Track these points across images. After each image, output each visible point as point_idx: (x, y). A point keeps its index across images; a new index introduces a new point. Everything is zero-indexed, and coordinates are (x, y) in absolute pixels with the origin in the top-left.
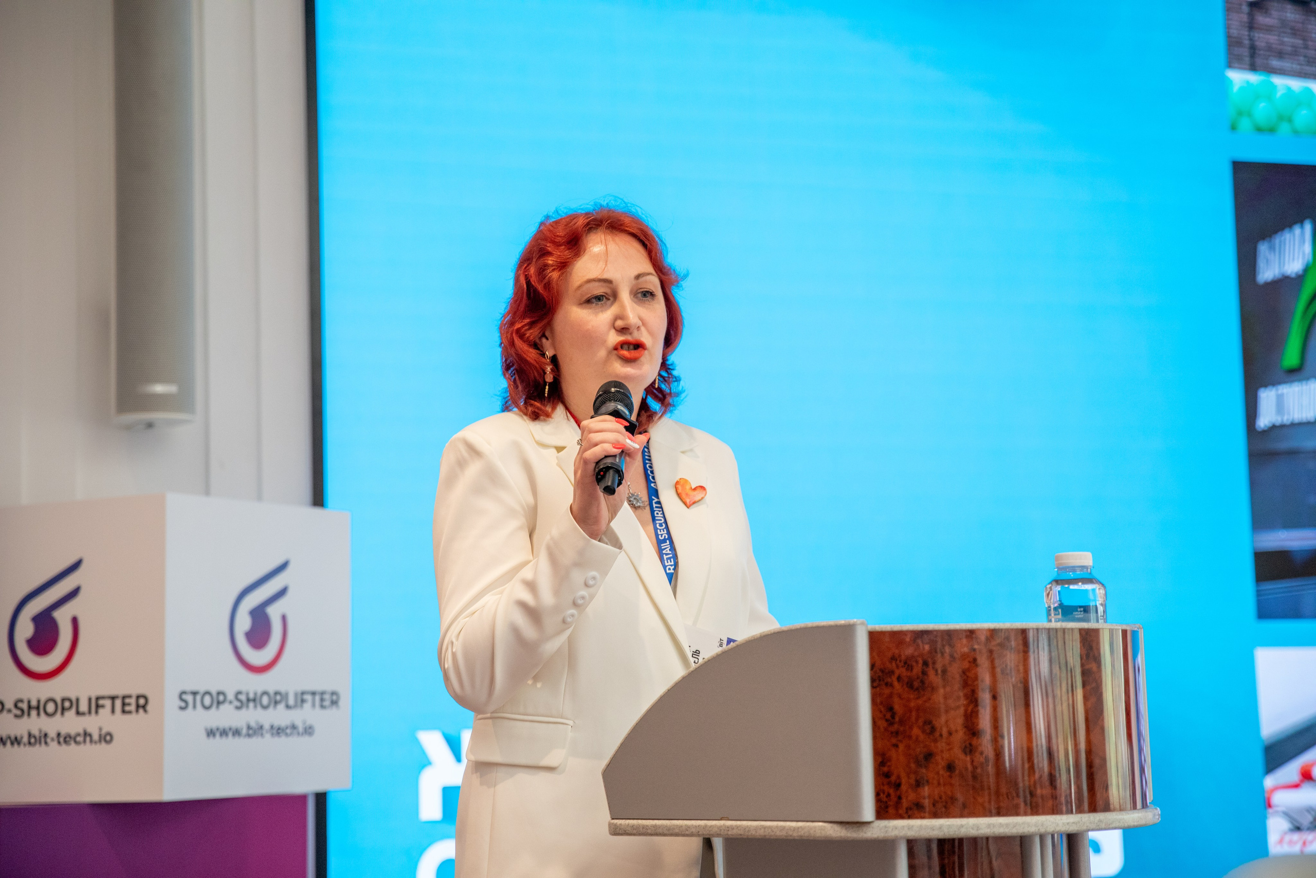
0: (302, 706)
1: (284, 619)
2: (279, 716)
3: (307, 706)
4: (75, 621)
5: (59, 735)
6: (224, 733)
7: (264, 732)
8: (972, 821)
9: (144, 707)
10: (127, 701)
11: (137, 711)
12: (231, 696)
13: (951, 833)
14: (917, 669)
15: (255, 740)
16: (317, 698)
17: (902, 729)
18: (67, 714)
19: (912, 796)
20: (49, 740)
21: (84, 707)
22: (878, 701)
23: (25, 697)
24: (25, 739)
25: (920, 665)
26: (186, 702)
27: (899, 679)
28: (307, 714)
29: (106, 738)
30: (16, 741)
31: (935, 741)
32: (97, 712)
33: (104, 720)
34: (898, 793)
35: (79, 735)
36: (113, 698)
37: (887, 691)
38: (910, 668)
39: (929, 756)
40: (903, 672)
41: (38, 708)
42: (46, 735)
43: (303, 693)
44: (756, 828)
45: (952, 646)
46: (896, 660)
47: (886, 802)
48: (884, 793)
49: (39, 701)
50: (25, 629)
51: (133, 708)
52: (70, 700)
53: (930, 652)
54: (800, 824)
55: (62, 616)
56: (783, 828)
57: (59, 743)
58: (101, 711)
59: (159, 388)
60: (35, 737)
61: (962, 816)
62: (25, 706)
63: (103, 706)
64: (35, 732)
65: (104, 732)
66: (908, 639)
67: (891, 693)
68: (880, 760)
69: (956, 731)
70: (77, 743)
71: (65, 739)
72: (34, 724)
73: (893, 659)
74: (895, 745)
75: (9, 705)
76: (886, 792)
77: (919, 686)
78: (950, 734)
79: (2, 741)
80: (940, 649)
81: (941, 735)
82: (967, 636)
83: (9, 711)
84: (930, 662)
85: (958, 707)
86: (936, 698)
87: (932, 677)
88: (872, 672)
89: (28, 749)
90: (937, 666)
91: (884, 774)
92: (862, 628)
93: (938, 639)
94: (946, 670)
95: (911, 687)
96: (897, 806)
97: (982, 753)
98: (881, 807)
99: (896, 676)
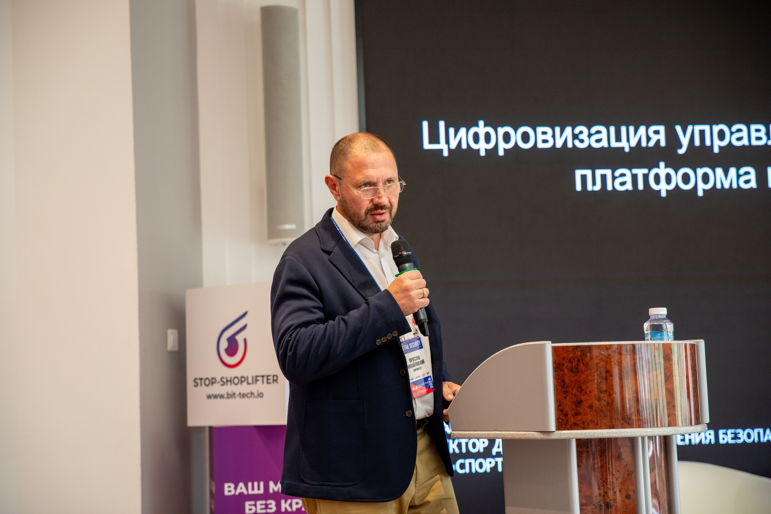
4: (245, 340)
5: (240, 394)
9: (276, 380)
10: (269, 378)
11: (273, 382)
13: (590, 436)
17: (568, 390)
18: (243, 384)
19: (573, 420)
20: (236, 396)
21: (250, 381)
22: (557, 378)
23: (225, 376)
24: (226, 396)
25: (576, 361)
27: (567, 368)
29: (261, 395)
30: (222, 396)
31: (583, 395)
32: (256, 383)
33: (259, 387)
34: (567, 419)
35: (248, 394)
36: (263, 376)
37: (561, 373)
38: (572, 363)
39: (581, 402)
40: (569, 365)
41: (230, 381)
42: (234, 394)
44: (508, 435)
45: (591, 352)
46: (565, 359)
47: (561, 423)
49: (231, 378)
50: (224, 344)
51: (271, 381)
52: (244, 377)
53: (581, 355)
54: (525, 432)
55: (240, 338)
56: (518, 434)
57: (240, 397)
58: (258, 382)
59: (287, 227)
60: (229, 395)
61: (595, 428)
62: (225, 380)
63: (258, 380)
64: (230, 392)
65: (259, 392)
66: (570, 350)
67: (563, 374)
68: (559, 404)
69: (593, 391)
70: (248, 397)
71: (243, 396)
72: (229, 388)
73: (564, 359)
74: (565, 397)
75: (218, 379)
76: (561, 418)
77: (575, 371)
78: (590, 392)
79: (216, 397)
80: (585, 354)
81: (586, 393)
82: (598, 348)
83: (218, 383)
84: (581, 360)
85: (594, 380)
86: (583, 376)
87: (582, 367)
88: (555, 365)
89: (227, 400)
90: (584, 362)
91: (560, 410)
92: (549, 346)
93: (584, 349)
94: (588, 364)
95: (572, 371)
96: (566, 424)
97: (605, 401)
98: (559, 425)
99: (565, 366)
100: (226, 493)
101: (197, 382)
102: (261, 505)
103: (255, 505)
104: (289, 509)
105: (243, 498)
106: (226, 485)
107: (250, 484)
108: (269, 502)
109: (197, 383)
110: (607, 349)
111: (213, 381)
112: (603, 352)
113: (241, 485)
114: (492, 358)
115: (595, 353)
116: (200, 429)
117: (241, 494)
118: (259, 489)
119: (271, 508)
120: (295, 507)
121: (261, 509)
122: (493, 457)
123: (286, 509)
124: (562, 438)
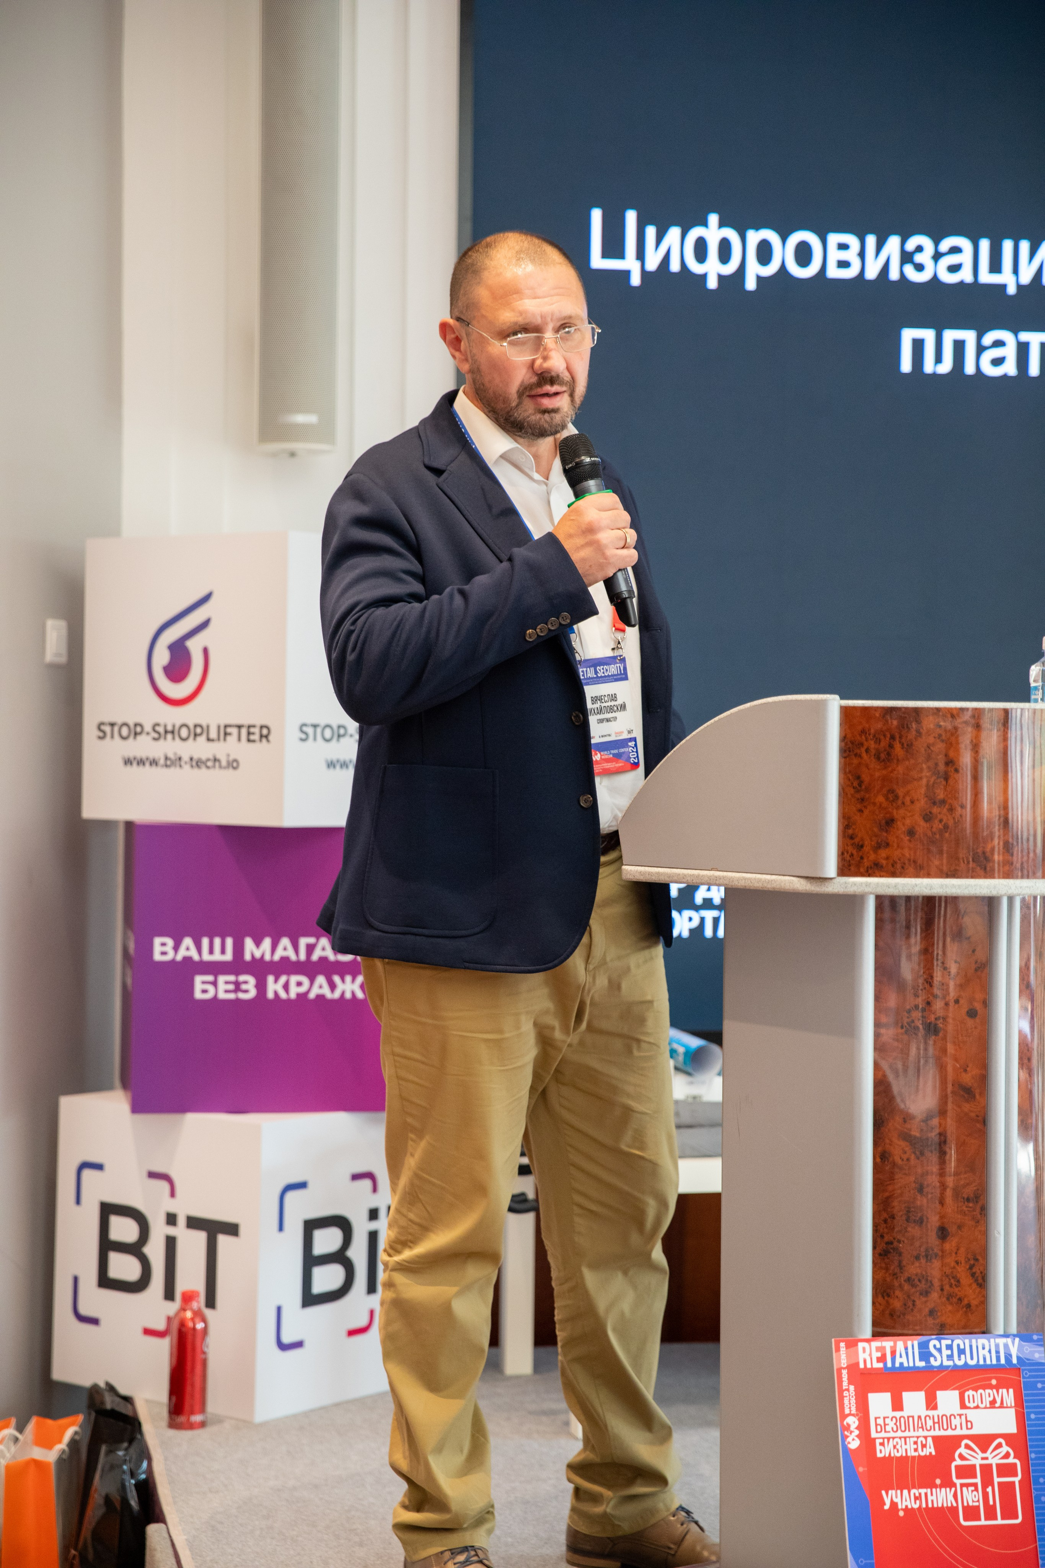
4: (206, 651)
5: (191, 759)
6: (344, 765)
9: (266, 737)
10: (252, 730)
11: (261, 741)
13: (905, 891)
17: (867, 796)
18: (199, 739)
19: (872, 857)
20: (183, 763)
21: (213, 734)
22: (847, 770)
23: (162, 722)
24: (162, 762)
25: (888, 739)
26: (306, 733)
27: (867, 751)
29: (233, 764)
30: (154, 762)
31: (898, 808)
32: (225, 740)
33: (231, 748)
35: (208, 760)
36: (239, 727)
37: (855, 761)
38: (878, 741)
39: (890, 822)
40: (872, 745)
41: (172, 732)
42: (180, 759)
44: (738, 879)
45: (918, 722)
46: (866, 733)
47: (849, 861)
48: (848, 853)
49: (174, 726)
50: (162, 657)
51: (256, 737)
52: (201, 726)
53: (898, 727)
54: (774, 877)
55: (194, 646)
56: (760, 880)
57: (192, 766)
58: (228, 738)
59: (300, 418)
60: (170, 759)
61: (917, 876)
62: (161, 729)
63: (230, 734)
64: (171, 755)
65: (231, 758)
66: (877, 715)
67: (860, 763)
68: (846, 823)
69: (918, 800)
70: (208, 767)
71: (197, 763)
72: (170, 747)
73: (863, 732)
74: (861, 810)
75: (148, 728)
76: (850, 852)
77: (886, 758)
78: (912, 802)
79: (141, 762)
80: (907, 724)
81: (903, 803)
82: (934, 714)
83: (148, 733)
84: (897, 736)
85: (921, 778)
86: (900, 769)
87: (898, 750)
88: (843, 744)
89: (165, 771)
90: (903, 740)
91: (848, 836)
92: (834, 704)
93: (906, 715)
94: (912, 744)
95: (878, 758)
96: (858, 865)
97: (941, 821)
98: (843, 865)
99: (865, 747)
100: (157, 957)
101: (104, 730)
102: (227, 983)
103: (215, 984)
104: (283, 995)
105: (190, 968)
106: (157, 941)
107: (205, 941)
108: (242, 978)
109: (104, 732)
110: (953, 716)
111: (136, 730)
112: (945, 722)
113: (188, 942)
114: (715, 722)
115: (928, 723)
116: (106, 825)
117: (187, 960)
118: (223, 951)
119: (246, 991)
120: (294, 991)
121: (227, 991)
122: (697, 908)
123: (276, 993)
124: (849, 893)
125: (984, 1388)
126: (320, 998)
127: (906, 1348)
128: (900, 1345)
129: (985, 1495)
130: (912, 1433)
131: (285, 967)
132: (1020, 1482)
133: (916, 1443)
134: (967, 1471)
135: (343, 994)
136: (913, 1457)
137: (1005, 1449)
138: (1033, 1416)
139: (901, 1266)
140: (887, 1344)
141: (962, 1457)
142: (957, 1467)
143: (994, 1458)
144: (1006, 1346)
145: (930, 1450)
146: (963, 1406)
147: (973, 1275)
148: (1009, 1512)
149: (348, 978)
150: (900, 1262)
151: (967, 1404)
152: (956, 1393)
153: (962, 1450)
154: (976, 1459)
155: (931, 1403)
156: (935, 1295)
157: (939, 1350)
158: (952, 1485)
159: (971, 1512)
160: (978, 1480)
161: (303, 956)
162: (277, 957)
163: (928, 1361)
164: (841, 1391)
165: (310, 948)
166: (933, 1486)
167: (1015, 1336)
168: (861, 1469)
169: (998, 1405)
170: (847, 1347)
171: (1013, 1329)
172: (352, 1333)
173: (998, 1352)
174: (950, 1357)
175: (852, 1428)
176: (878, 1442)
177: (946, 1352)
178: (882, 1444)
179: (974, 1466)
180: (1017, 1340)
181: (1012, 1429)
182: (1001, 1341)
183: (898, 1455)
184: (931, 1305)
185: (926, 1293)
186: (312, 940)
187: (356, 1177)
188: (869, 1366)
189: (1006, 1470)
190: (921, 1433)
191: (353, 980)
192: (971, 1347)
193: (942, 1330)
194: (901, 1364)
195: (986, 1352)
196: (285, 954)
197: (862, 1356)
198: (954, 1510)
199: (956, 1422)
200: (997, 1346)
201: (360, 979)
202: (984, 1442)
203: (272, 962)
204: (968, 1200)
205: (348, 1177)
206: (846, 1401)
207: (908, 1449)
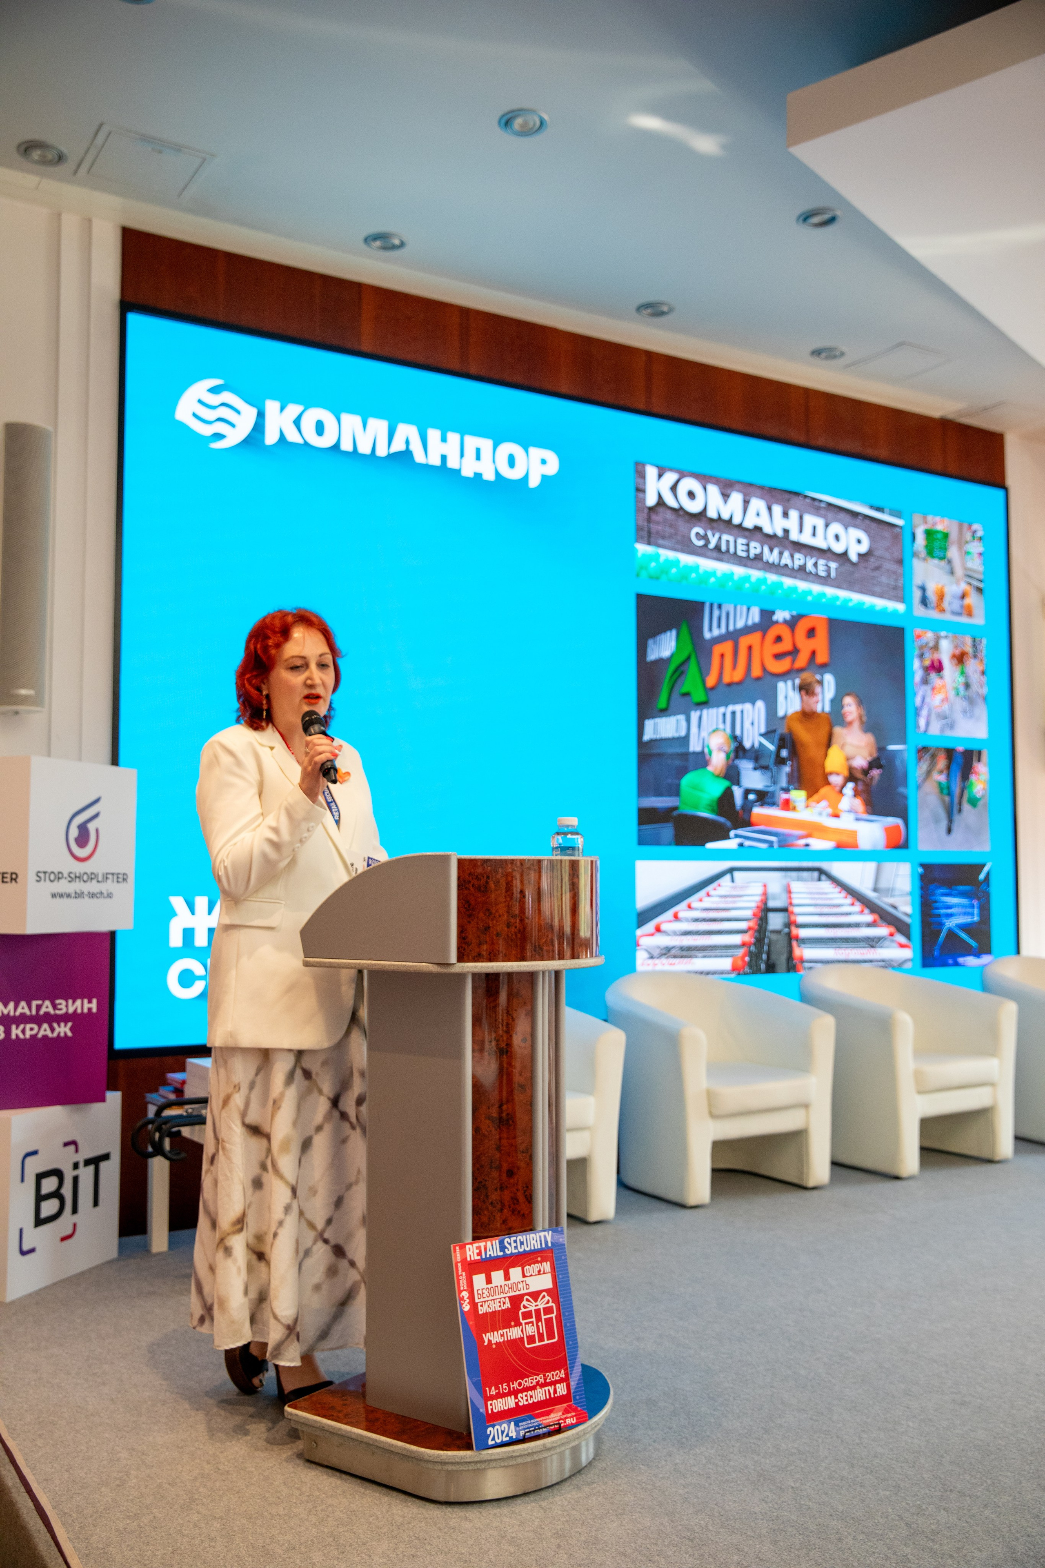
0: (106, 882)
1: (97, 831)
2: (93, 887)
3: (109, 881)
6: (61, 896)
7: (85, 896)
8: (509, 964)
9: (15, 880)
10: (5, 875)
11: (11, 882)
12: (66, 875)
13: (498, 970)
14: (483, 881)
15: (79, 901)
16: (115, 877)
17: (473, 913)
19: (477, 950)
22: (462, 897)
25: (485, 879)
26: (40, 877)
27: (473, 886)
28: (109, 886)
31: (491, 920)
34: (470, 948)
37: (466, 892)
38: (479, 880)
39: (488, 928)
40: (476, 881)
43: (107, 874)
44: (389, 965)
45: (502, 868)
46: (472, 875)
47: (464, 953)
48: (462, 948)
51: (8, 880)
53: (491, 871)
54: (414, 964)
59: (23, 692)
61: (504, 961)
66: (479, 864)
67: (469, 894)
68: (461, 930)
69: (503, 915)
73: (470, 874)
74: (469, 922)
76: (464, 947)
77: (484, 890)
78: (500, 916)
80: (496, 870)
81: (495, 917)
84: (491, 877)
85: (505, 902)
86: (492, 896)
87: (491, 885)
88: (458, 882)
90: (494, 879)
91: (464, 937)
92: (455, 857)
93: (496, 864)
94: (499, 881)
95: (480, 890)
96: (469, 955)
97: (516, 927)
98: (461, 955)
99: (472, 883)
104: (21, 1036)
110: (521, 864)
115: (510, 869)
120: (28, 1034)
123: (17, 1035)
124: (461, 972)
125: (534, 1263)
126: (45, 1037)
127: (492, 1245)
128: (489, 1243)
129: (538, 1327)
130: (498, 1297)
131: (23, 1019)
132: (556, 1317)
133: (500, 1302)
134: (527, 1315)
135: (59, 1033)
136: (499, 1311)
137: (547, 1298)
138: (560, 1276)
139: (487, 1196)
140: (482, 1244)
141: (525, 1307)
142: (522, 1313)
143: (541, 1305)
144: (545, 1237)
145: (508, 1305)
146: (524, 1276)
147: (526, 1196)
148: (551, 1336)
149: (62, 1024)
150: (487, 1193)
151: (526, 1274)
152: (520, 1268)
153: (525, 1303)
154: (532, 1307)
155: (507, 1277)
156: (505, 1211)
157: (510, 1244)
158: (520, 1324)
159: (531, 1339)
160: (534, 1319)
161: (34, 1012)
162: (18, 1013)
163: (504, 1252)
164: (458, 1276)
165: (39, 1007)
166: (510, 1327)
167: (549, 1230)
168: (471, 1323)
169: (542, 1272)
170: (460, 1249)
171: (547, 1226)
172: (63, 1239)
173: (541, 1241)
174: (516, 1247)
175: (465, 1298)
176: (479, 1304)
177: (513, 1245)
178: (482, 1306)
179: (531, 1311)
180: (550, 1232)
181: (549, 1285)
182: (542, 1234)
183: (491, 1311)
184: (504, 1217)
185: (501, 1210)
186: (40, 1002)
187: (66, 1144)
188: (472, 1259)
189: (548, 1310)
190: (502, 1295)
191: (65, 1026)
192: (527, 1239)
193: (510, 1232)
194: (490, 1255)
195: (534, 1242)
196: (23, 1011)
197: (468, 1253)
198: (522, 1339)
199: (520, 1286)
200: (540, 1237)
201: (70, 1024)
202: (535, 1295)
203: (14, 1017)
204: (523, 1152)
205: (61, 1145)
206: (461, 1282)
207: (496, 1307)
